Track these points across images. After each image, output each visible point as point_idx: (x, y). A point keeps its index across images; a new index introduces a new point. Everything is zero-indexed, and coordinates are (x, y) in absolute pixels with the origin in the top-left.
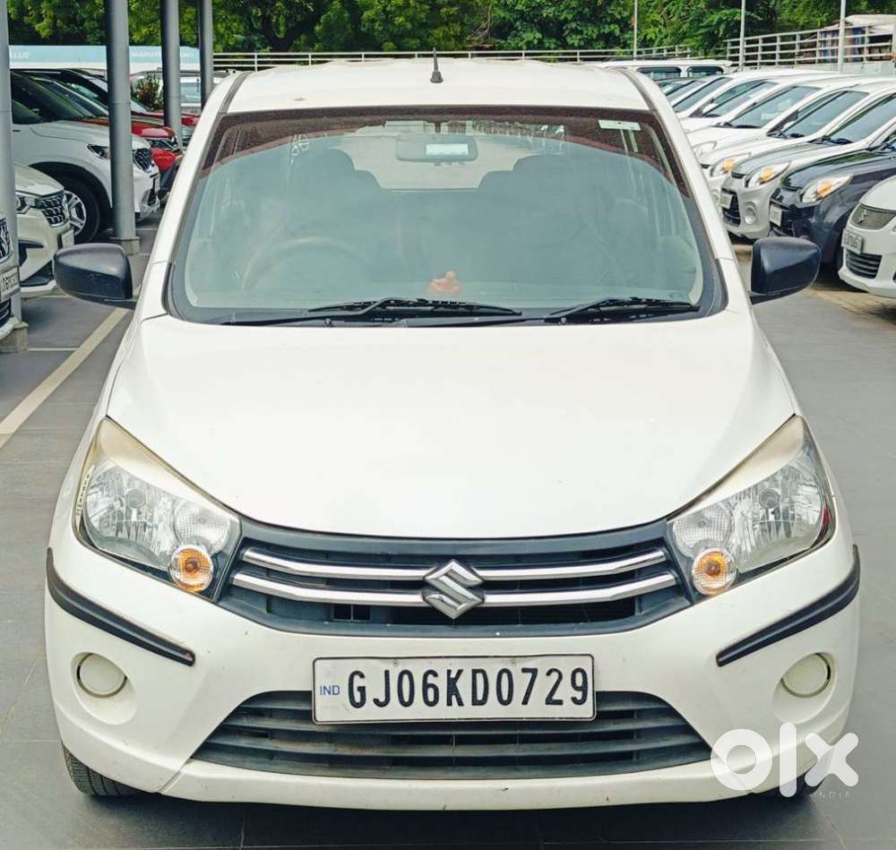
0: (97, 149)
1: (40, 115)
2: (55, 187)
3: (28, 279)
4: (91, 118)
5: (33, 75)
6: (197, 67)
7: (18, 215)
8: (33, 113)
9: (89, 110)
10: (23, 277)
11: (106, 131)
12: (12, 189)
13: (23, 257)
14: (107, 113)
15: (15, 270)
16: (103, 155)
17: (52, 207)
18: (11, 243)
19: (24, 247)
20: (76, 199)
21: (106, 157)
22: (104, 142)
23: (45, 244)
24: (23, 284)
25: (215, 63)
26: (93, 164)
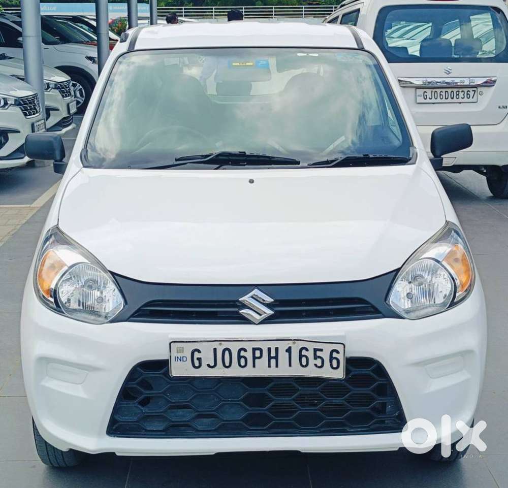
0: (90, 58)
1: (60, 40)
2: (66, 78)
3: (50, 128)
4: (88, 42)
5: (57, 18)
6: (148, 15)
7: (45, 93)
8: (56, 39)
9: (87, 37)
10: (48, 126)
11: (96, 49)
12: (42, 79)
13: (48, 116)
14: (96, 38)
15: (43, 121)
16: (94, 62)
17: (64, 88)
18: (41, 106)
19: (48, 111)
20: (79, 86)
21: (96, 63)
22: (94, 54)
23: (61, 109)
24: (48, 130)
25: (158, 12)
26: (88, 67)
